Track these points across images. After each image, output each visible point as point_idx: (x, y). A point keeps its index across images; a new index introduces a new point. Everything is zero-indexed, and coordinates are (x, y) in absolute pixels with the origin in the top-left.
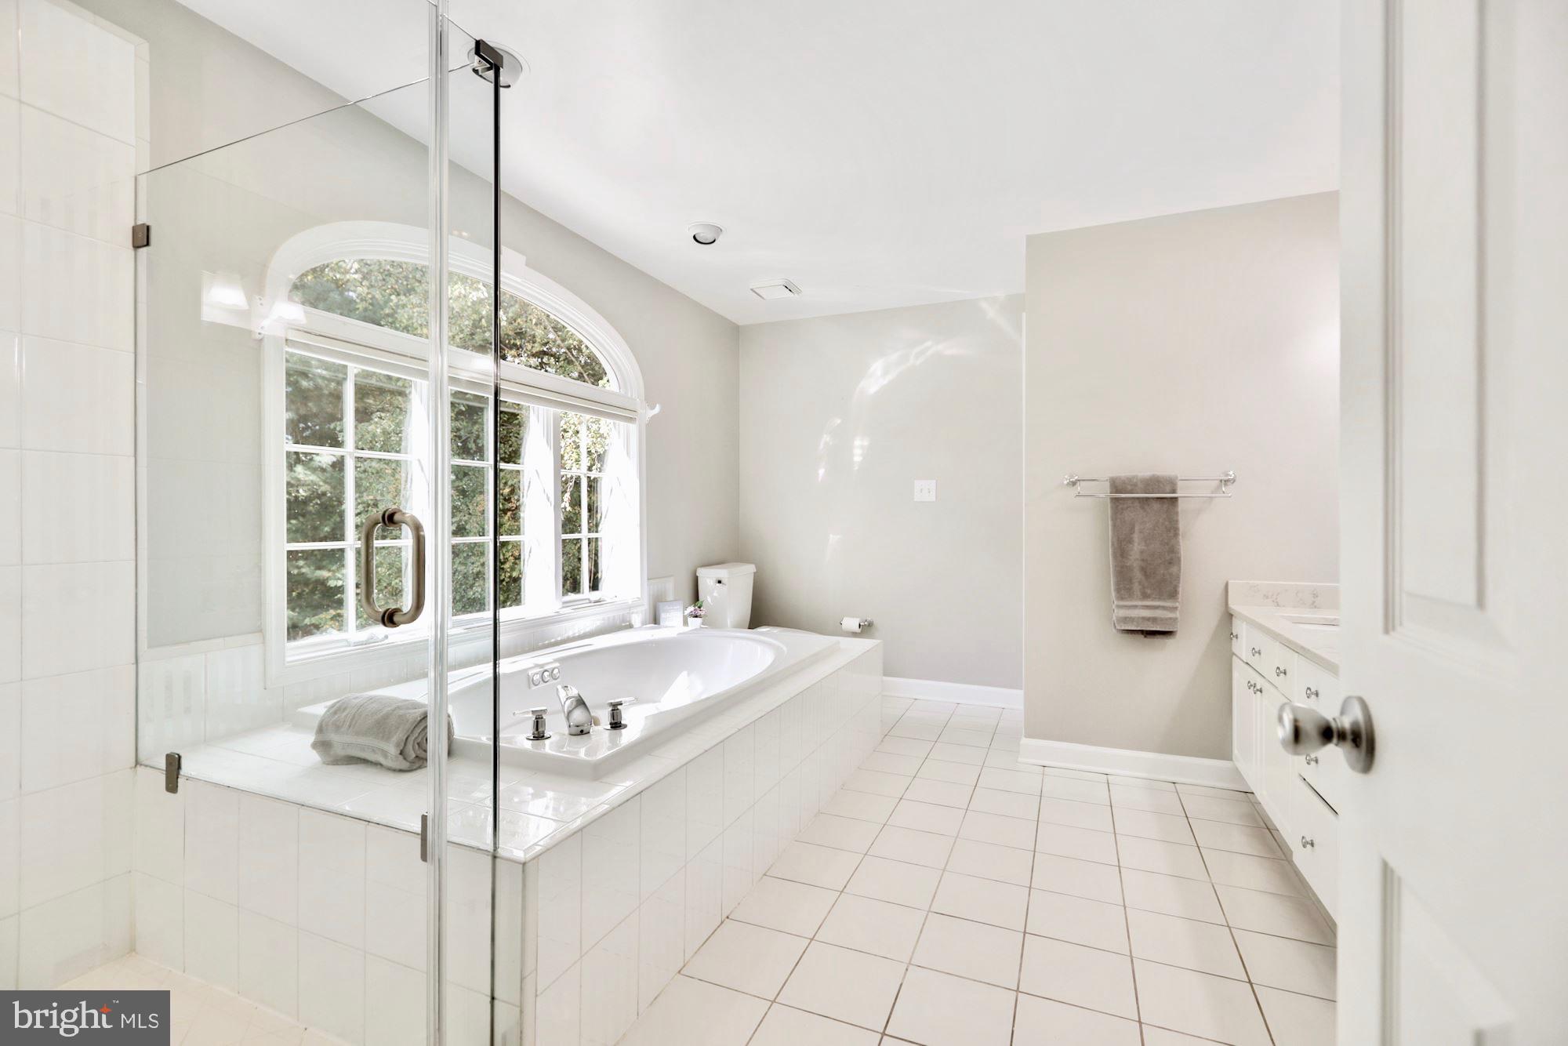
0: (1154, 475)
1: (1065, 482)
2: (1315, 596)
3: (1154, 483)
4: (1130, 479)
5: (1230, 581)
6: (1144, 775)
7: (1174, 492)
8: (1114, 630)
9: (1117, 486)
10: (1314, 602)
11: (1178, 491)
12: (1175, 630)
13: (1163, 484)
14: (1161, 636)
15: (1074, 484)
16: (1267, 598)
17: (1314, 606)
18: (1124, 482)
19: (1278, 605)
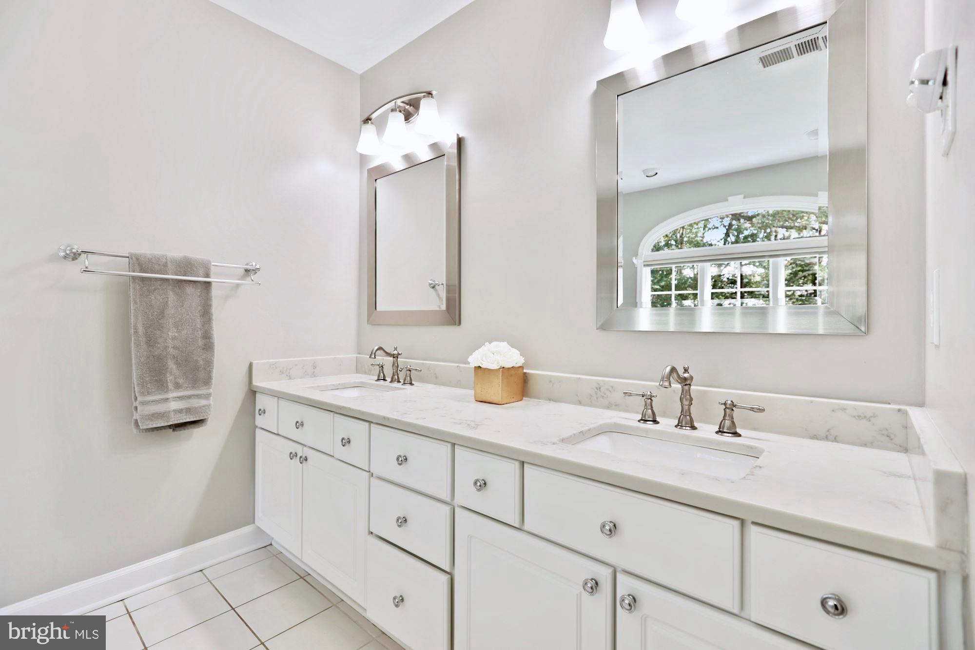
0: (185, 256)
1: (62, 254)
2: (314, 367)
3: (186, 266)
4: (158, 259)
5: (254, 362)
6: (171, 577)
7: (207, 276)
8: (135, 431)
9: (139, 262)
10: (314, 372)
11: (212, 274)
12: (206, 417)
13: (196, 267)
14: (192, 426)
15: (75, 256)
16: (283, 373)
17: (314, 375)
18: (150, 260)
19: (290, 378)
